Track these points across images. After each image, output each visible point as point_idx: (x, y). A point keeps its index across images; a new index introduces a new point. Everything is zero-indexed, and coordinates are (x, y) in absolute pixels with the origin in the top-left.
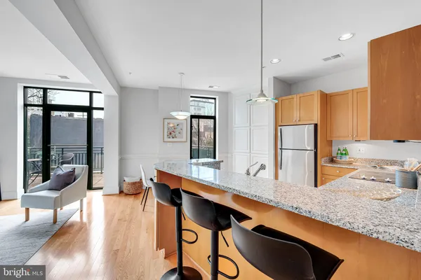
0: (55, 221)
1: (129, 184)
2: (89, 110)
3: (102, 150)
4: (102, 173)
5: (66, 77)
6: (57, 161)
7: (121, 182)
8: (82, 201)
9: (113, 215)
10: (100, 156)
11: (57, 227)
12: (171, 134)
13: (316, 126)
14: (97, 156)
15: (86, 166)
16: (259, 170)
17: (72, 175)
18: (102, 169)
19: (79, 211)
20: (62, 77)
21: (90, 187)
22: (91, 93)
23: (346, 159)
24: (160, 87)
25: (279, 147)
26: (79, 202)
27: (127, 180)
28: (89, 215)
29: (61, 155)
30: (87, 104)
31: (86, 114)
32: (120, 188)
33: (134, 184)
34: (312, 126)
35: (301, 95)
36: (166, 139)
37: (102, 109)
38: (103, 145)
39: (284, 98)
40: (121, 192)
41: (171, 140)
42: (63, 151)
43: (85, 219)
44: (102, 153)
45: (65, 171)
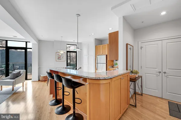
0: (13, 90)
1: (42, 77)
2: (26, 49)
3: (31, 65)
4: (31, 74)
5: (16, 37)
6: (11, 70)
7: (39, 77)
8: (23, 83)
9: (36, 88)
10: (30, 67)
11: (14, 92)
12: (59, 58)
13: (107, 55)
14: (29, 67)
15: (25, 70)
16: (79, 69)
17: (19, 73)
18: (31, 72)
19: (22, 87)
20: (14, 36)
21: (26, 79)
22: (26, 42)
23: (116, 66)
24: (54, 41)
25: (97, 62)
26: (22, 83)
27: (42, 76)
28: (26, 88)
29: (13, 67)
30: (25, 46)
31: (24, 50)
32: (39, 79)
33: (44, 77)
34: (105, 56)
35: (103, 45)
36: (57, 60)
37: (31, 48)
38: (32, 62)
39: (98, 46)
40: (39, 80)
41: (59, 60)
42: (13, 65)
43: (24, 90)
44: (31, 66)
45: (16, 72)
